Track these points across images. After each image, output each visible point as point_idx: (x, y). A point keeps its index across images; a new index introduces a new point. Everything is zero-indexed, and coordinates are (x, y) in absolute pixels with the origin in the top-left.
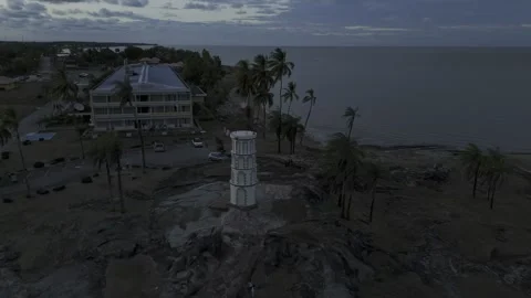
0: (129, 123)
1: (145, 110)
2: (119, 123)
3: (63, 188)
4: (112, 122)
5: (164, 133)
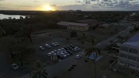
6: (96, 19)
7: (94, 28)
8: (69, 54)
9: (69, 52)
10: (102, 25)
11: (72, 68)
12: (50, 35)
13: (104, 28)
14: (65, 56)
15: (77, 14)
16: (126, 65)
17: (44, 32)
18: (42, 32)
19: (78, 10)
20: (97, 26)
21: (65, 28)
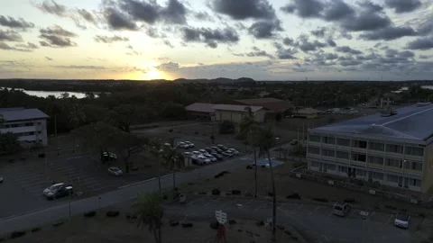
0: (342, 169)
1: (362, 158)
2: (332, 167)
3: (190, 225)
4: (325, 164)
5: (372, 192)
6: (290, 99)
7: (278, 117)
8: (215, 159)
9: (215, 156)
10: (299, 112)
11: (221, 174)
12: (171, 131)
13: (305, 118)
14: (208, 160)
15: (241, 89)
16: (321, 170)
17: (155, 127)
18: (151, 125)
19: (243, 78)
20: (288, 113)
21: (205, 117)
